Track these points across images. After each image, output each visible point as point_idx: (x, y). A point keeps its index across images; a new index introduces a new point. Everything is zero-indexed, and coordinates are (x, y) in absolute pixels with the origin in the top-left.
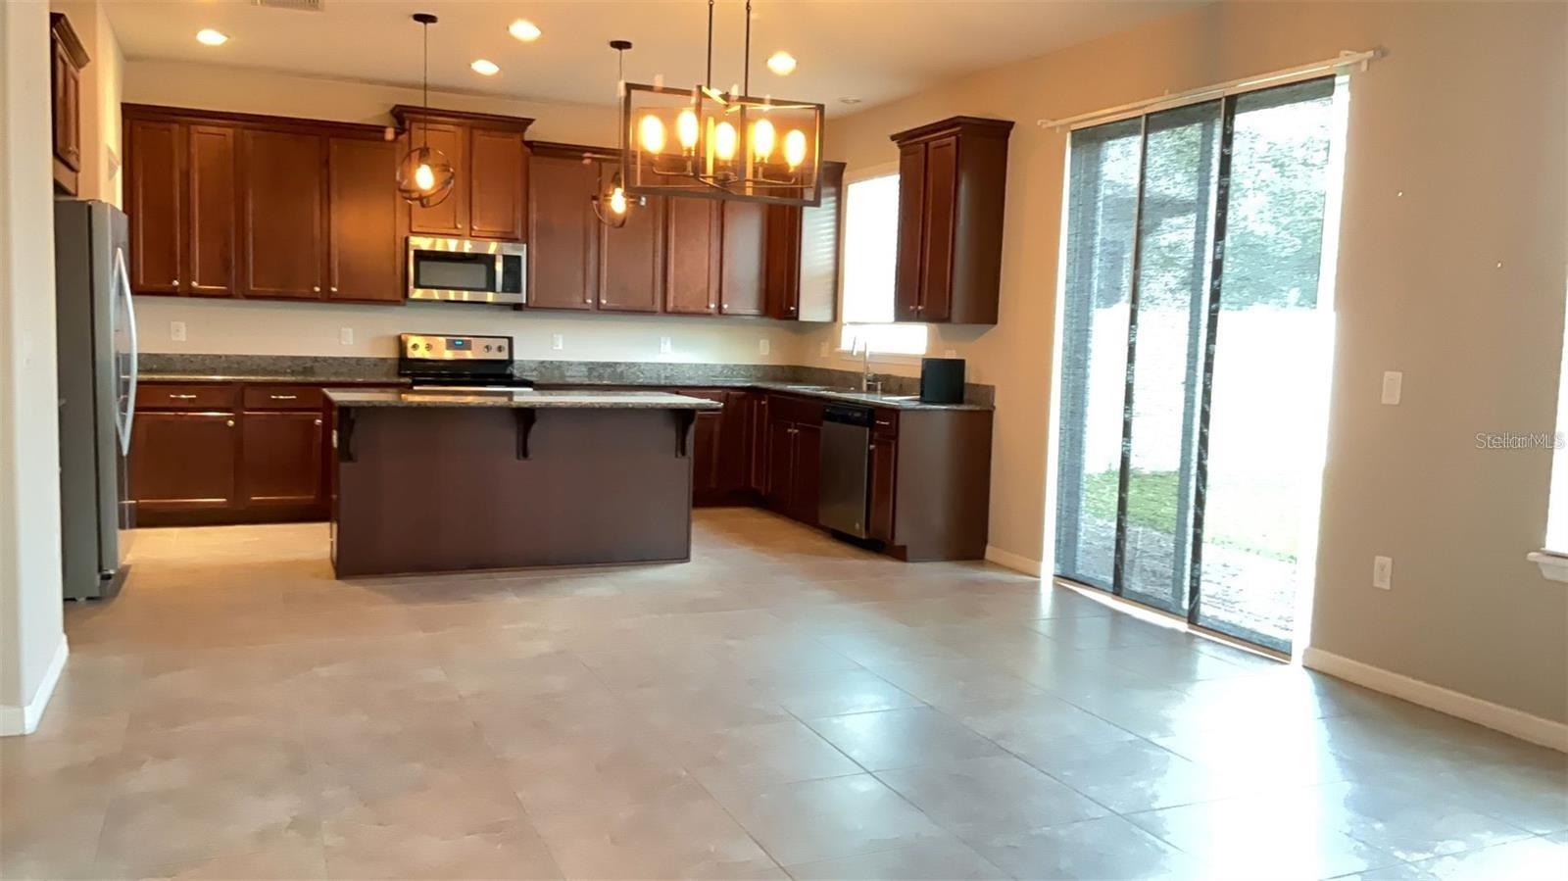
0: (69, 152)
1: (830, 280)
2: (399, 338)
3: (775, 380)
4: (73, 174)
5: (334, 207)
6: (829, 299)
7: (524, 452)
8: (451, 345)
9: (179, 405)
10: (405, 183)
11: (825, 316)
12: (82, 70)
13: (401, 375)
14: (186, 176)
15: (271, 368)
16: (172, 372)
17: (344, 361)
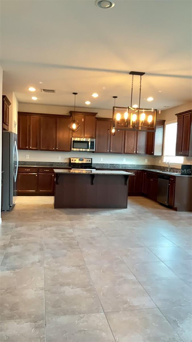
0: (7, 122)
1: (161, 146)
2: (70, 158)
3: (149, 168)
4: (7, 126)
5: (58, 132)
6: (161, 150)
7: (92, 184)
8: (80, 160)
9: (27, 171)
10: (70, 127)
11: (160, 154)
12: (10, 106)
13: (69, 166)
14: (30, 126)
15: (45, 164)
16: (26, 165)
17: (58, 163)
